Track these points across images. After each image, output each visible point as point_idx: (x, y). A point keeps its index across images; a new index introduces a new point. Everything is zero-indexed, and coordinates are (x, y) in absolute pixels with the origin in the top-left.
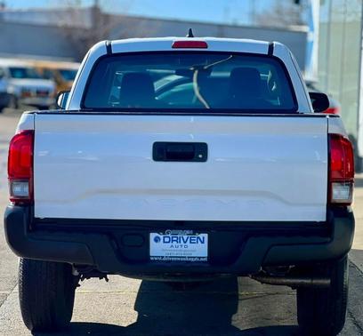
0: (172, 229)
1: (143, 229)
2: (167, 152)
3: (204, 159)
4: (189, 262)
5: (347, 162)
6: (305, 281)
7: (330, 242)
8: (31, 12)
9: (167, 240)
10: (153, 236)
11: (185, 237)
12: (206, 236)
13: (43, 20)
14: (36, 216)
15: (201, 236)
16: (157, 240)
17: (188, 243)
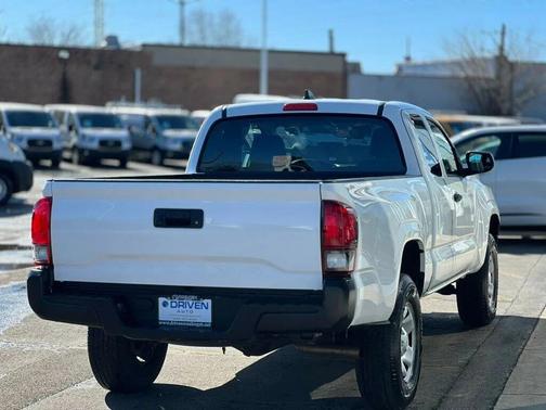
0: (178, 294)
1: (152, 293)
2: (168, 218)
3: (200, 226)
4: (195, 327)
5: (345, 229)
8: (435, 65)
9: (174, 304)
10: (161, 300)
11: (191, 303)
12: (210, 301)
13: (446, 72)
14: (56, 279)
15: (205, 301)
16: (165, 304)
17: (193, 308)
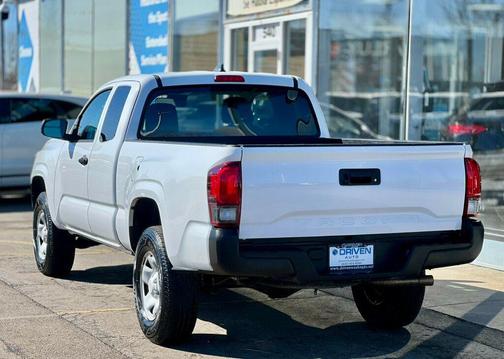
0: (346, 242)
1: (325, 244)
2: (350, 177)
3: (378, 183)
4: (360, 269)
6: (413, 281)
7: (470, 247)
9: (342, 252)
10: (332, 249)
11: (357, 249)
12: (372, 247)
14: (240, 237)
15: (368, 247)
16: (335, 252)
17: (359, 254)
